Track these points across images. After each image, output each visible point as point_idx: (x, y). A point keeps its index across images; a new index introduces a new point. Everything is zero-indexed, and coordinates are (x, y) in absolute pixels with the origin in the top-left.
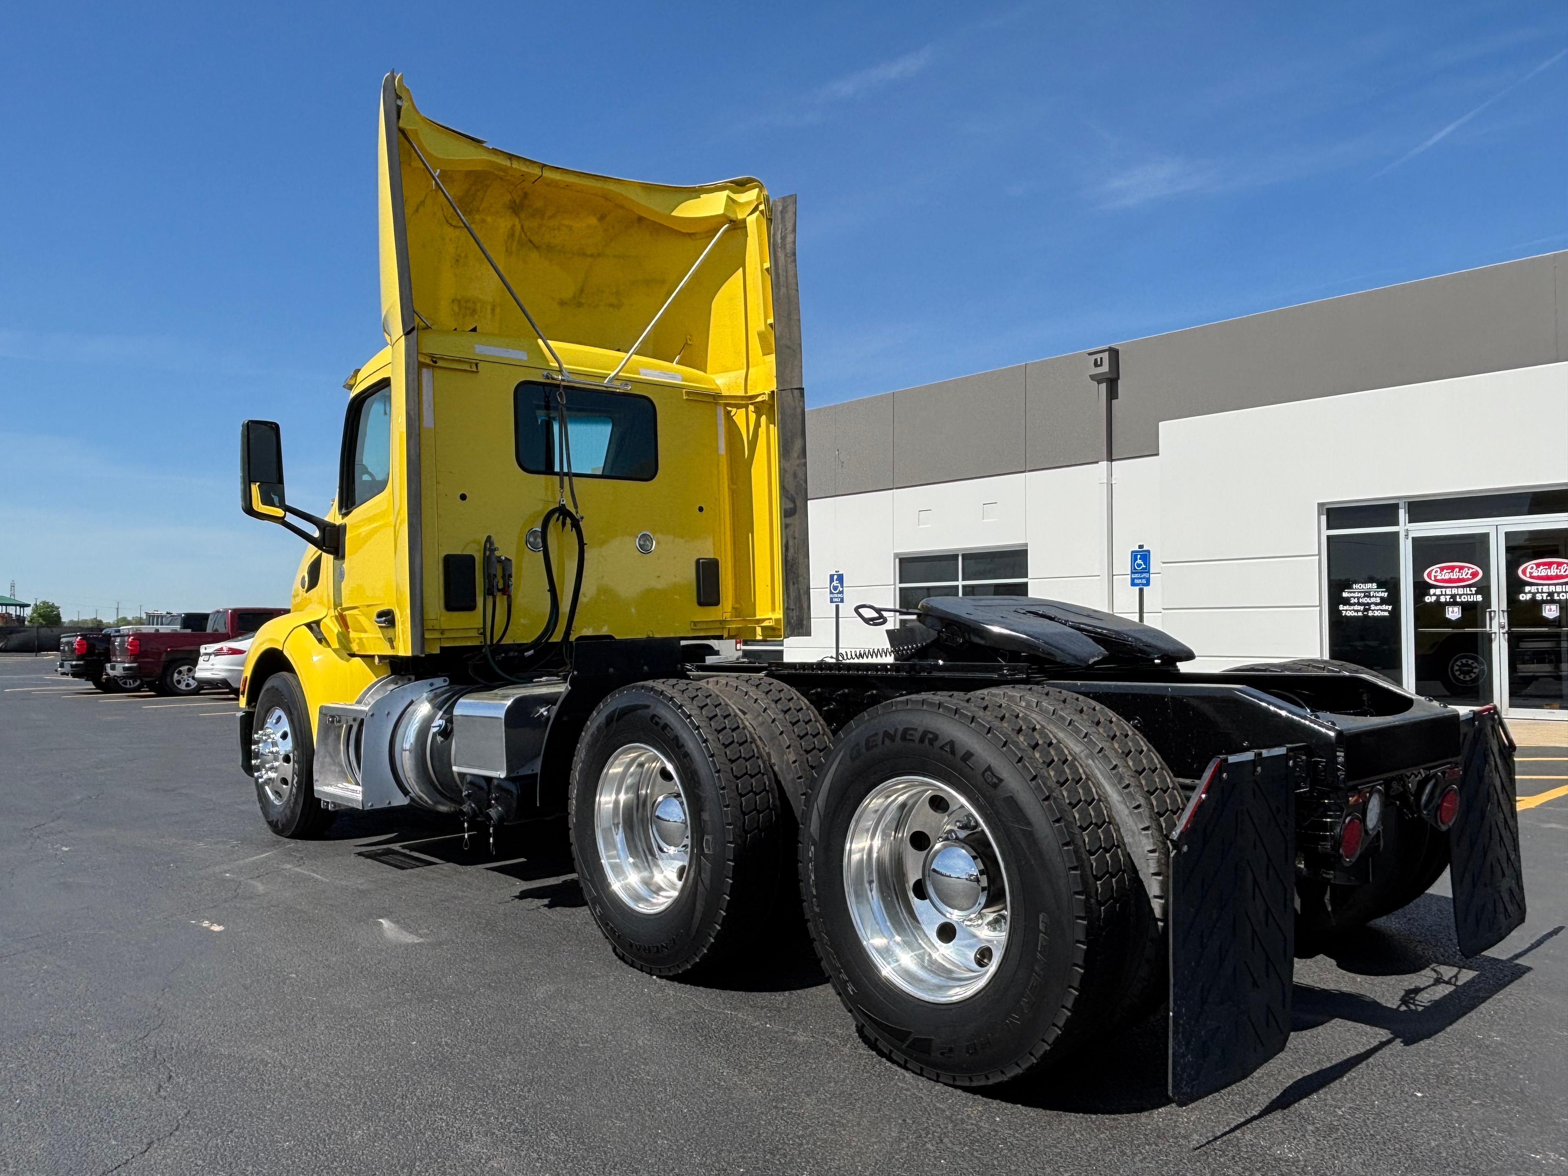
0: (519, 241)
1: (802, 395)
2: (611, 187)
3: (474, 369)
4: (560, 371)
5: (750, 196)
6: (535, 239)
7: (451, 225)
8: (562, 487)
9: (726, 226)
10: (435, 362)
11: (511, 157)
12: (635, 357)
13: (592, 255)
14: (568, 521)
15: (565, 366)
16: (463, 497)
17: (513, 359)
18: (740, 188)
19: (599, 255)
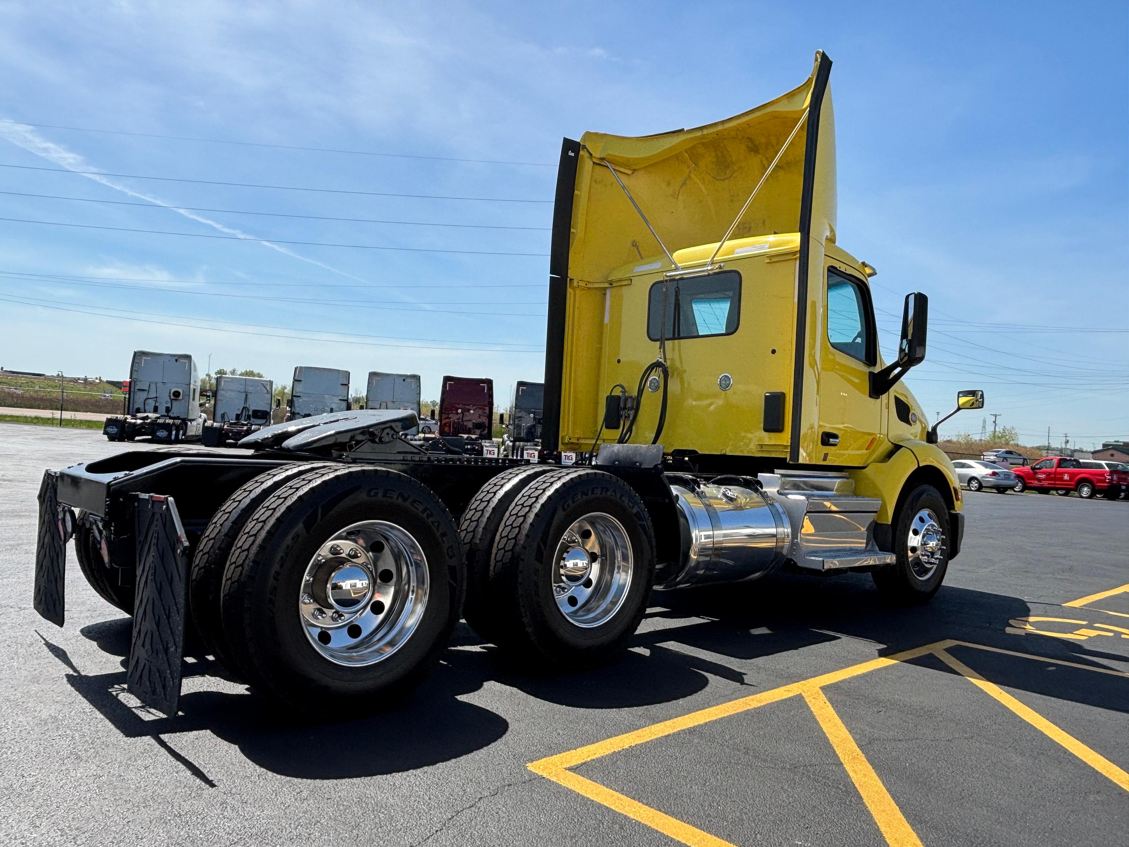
3: (630, 283)
4: (676, 268)
8: (660, 348)
10: (612, 284)
12: (727, 243)
15: (679, 265)
16: (619, 361)
17: (651, 270)
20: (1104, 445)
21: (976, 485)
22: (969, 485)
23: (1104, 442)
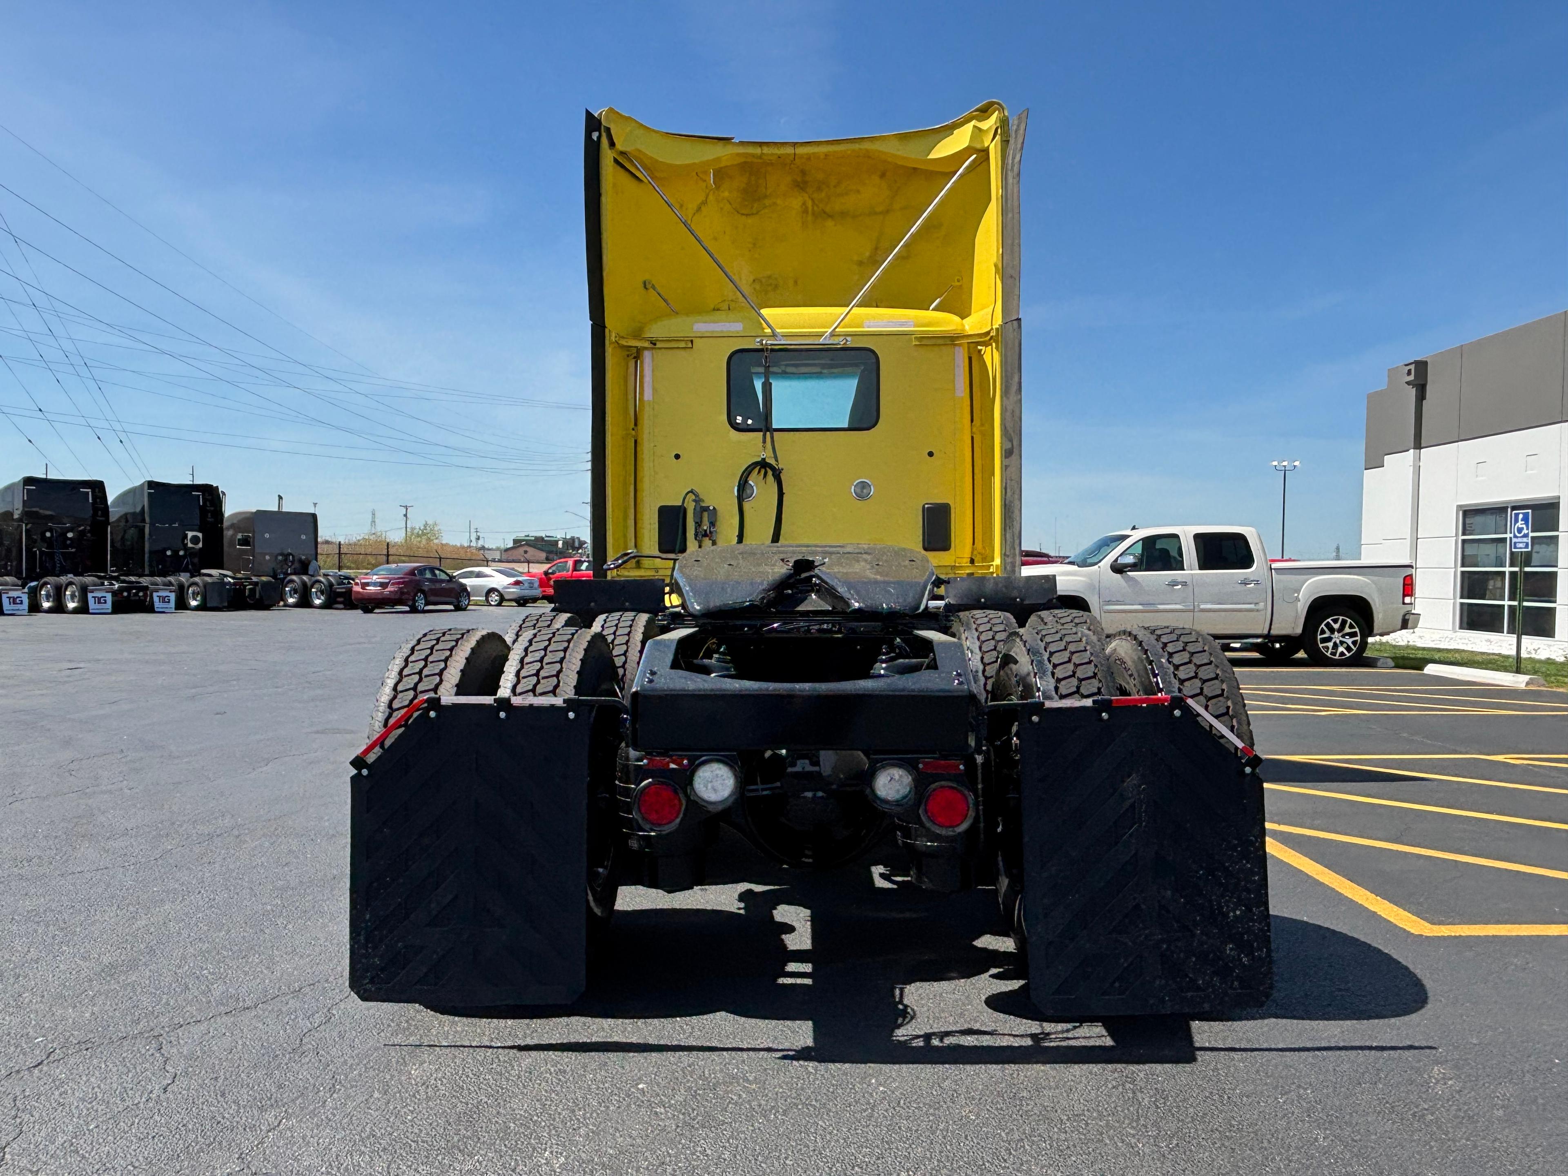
0: (813, 214)
1: (1020, 326)
2: (866, 146)
3: (690, 345)
4: (774, 335)
5: (990, 123)
6: (828, 210)
7: (743, 214)
8: (764, 442)
9: (974, 156)
10: (655, 344)
11: (761, 144)
12: (856, 310)
13: (881, 213)
14: (770, 473)
15: (778, 330)
16: (677, 457)
17: (722, 332)
18: (986, 114)
19: (888, 211)
20: (516, 541)
21: (497, 598)
22: (487, 600)
23: (514, 537)
